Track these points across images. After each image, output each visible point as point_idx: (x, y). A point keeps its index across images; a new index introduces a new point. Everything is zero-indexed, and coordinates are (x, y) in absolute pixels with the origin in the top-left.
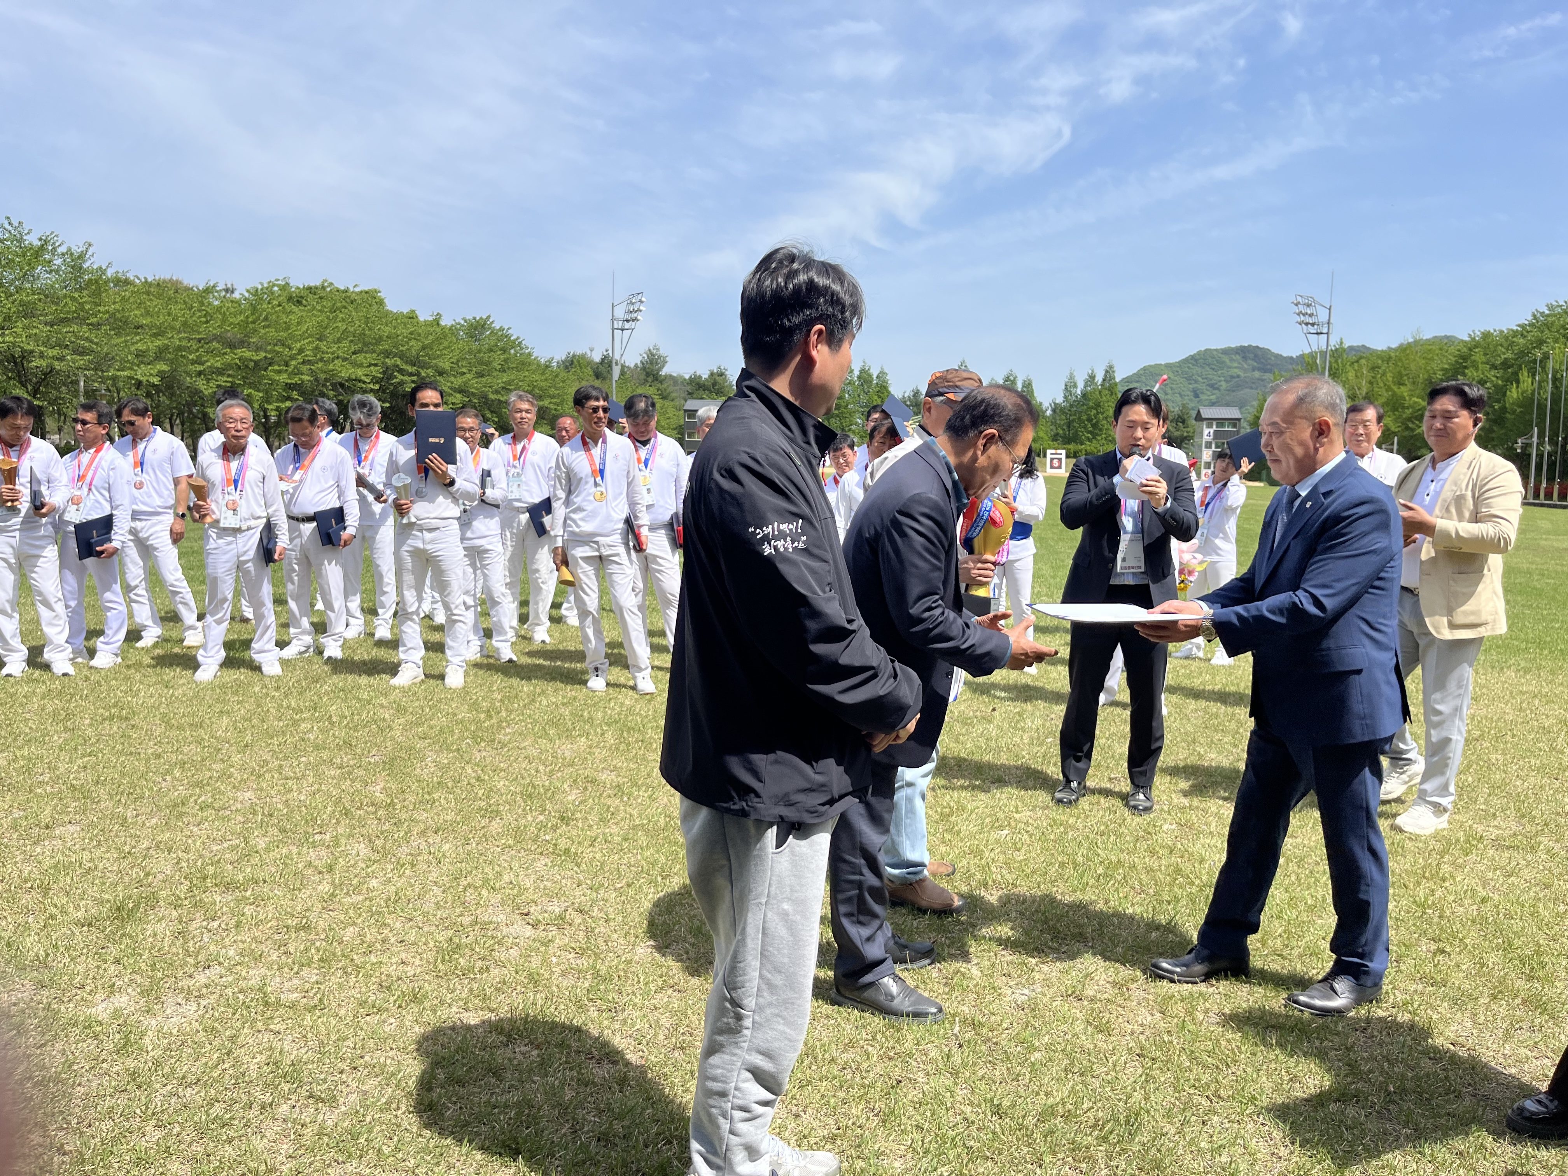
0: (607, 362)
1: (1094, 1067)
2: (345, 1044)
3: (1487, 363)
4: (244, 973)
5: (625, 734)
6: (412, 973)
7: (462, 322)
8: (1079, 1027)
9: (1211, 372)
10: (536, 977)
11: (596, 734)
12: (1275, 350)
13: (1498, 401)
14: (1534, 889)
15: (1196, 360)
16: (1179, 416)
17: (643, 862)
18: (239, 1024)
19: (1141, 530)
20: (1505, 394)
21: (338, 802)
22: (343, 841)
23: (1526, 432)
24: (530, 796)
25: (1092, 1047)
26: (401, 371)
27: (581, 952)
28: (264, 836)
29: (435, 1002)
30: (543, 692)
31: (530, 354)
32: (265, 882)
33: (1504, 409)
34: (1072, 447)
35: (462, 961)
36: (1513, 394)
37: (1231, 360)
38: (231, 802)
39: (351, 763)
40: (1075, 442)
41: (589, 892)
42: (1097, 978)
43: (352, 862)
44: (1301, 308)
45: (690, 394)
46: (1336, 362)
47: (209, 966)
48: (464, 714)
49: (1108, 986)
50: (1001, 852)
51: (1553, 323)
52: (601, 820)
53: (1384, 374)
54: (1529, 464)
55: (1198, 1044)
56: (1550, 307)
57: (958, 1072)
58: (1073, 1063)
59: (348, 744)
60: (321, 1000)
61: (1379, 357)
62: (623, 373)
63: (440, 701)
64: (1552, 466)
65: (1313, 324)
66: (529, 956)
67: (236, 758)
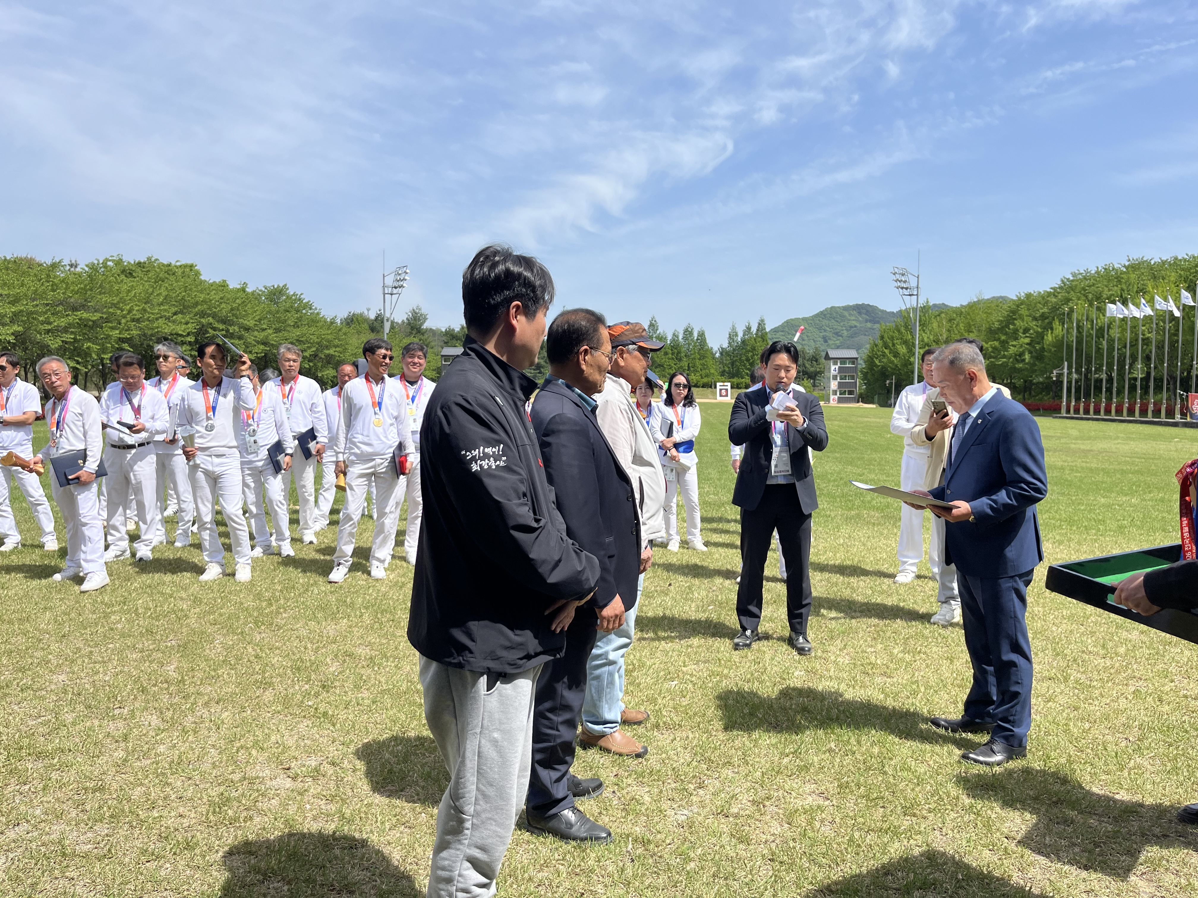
0: (380, 319)
1: (736, 872)
2: (128, 886)
3: (1030, 316)
4: (47, 829)
5: (379, 616)
6: (187, 824)
7: (263, 289)
8: (725, 839)
9: (835, 323)
10: (291, 823)
11: (356, 616)
12: (881, 307)
13: (1038, 343)
14: (1066, 711)
15: (825, 315)
16: (813, 357)
17: (387, 721)
18: (39, 873)
19: (787, 443)
20: (1043, 338)
21: (137, 680)
22: (138, 714)
23: (1060, 366)
24: (298, 669)
25: (734, 855)
26: (215, 329)
27: (331, 799)
28: (72, 712)
29: (205, 848)
30: (316, 583)
31: (318, 314)
32: (70, 751)
33: (1043, 349)
34: (735, 380)
35: (230, 812)
36: (1049, 338)
37: (850, 315)
38: (47, 684)
39: (151, 647)
40: (737, 376)
41: (341, 747)
42: (740, 798)
43: (144, 732)
44: (898, 276)
45: (446, 343)
46: (924, 315)
47: (18, 824)
48: (250, 603)
49: (749, 804)
50: (671, 699)
51: (1076, 285)
52: (355, 686)
53: (957, 325)
54: (1061, 389)
55: (815, 848)
56: (1074, 275)
57: (630, 883)
58: (719, 869)
59: (149, 631)
60: (109, 850)
61: (954, 312)
62: (392, 327)
63: (230, 593)
64: (1078, 389)
65: (907, 289)
66: (287, 804)
67: (54, 647)
